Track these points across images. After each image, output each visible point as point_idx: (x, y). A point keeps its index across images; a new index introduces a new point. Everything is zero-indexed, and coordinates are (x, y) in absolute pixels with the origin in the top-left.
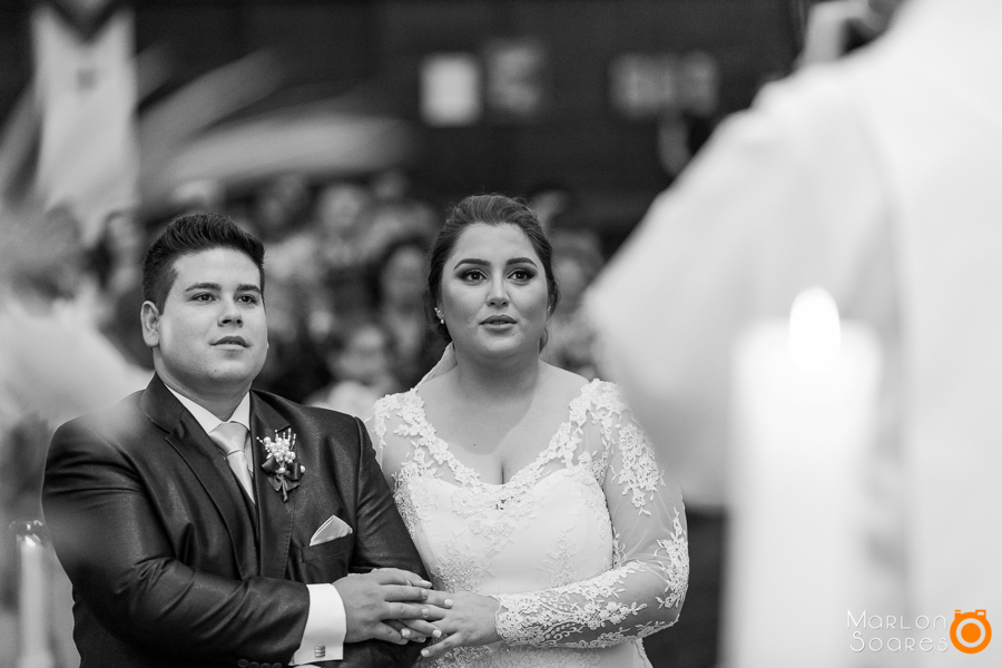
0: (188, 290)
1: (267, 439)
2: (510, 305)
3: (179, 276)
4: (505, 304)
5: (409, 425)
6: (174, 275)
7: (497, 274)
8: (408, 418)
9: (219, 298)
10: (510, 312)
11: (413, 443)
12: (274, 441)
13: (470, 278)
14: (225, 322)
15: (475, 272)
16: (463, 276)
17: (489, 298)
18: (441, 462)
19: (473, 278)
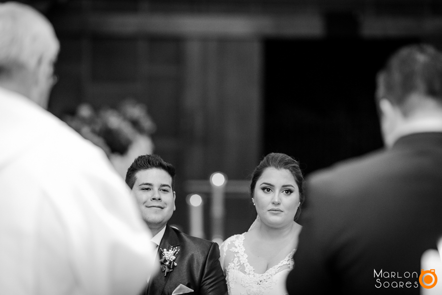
0: (140, 185)
1: (165, 250)
2: (281, 204)
3: (137, 180)
4: (279, 204)
5: (236, 247)
6: (135, 179)
7: (277, 191)
8: (236, 245)
9: (153, 189)
10: (281, 207)
11: (235, 255)
12: (168, 251)
13: (266, 190)
14: (154, 199)
15: (268, 188)
16: (263, 189)
17: (273, 201)
18: (242, 264)
19: (267, 190)
